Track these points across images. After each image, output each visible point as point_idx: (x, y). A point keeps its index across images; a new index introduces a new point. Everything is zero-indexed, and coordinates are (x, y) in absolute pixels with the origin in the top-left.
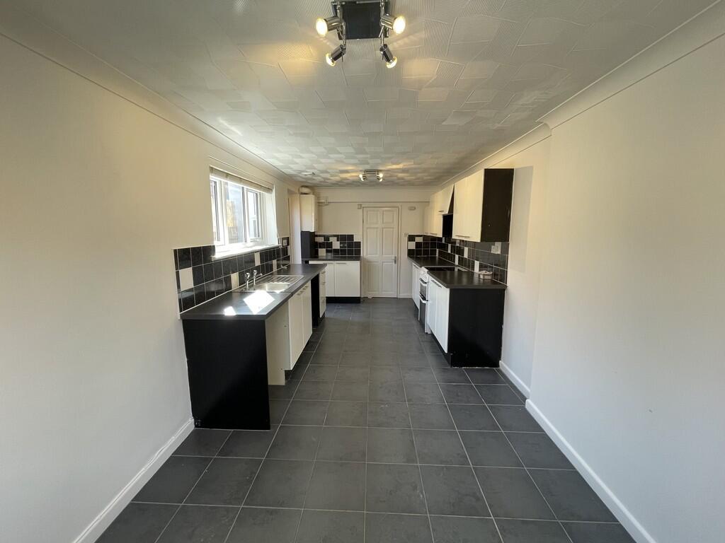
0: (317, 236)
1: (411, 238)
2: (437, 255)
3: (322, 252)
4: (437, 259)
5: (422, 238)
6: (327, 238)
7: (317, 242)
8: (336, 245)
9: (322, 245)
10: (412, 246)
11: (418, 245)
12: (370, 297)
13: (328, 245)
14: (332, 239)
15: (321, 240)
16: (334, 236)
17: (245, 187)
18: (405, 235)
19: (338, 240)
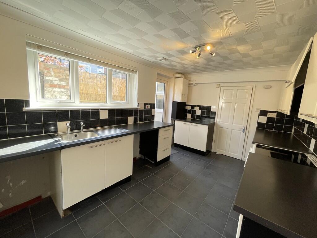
0: (187, 105)
1: (263, 113)
2: (293, 133)
3: (189, 116)
4: (292, 136)
5: (276, 114)
6: (193, 107)
7: (187, 110)
8: (198, 112)
9: (189, 112)
10: (264, 120)
11: (269, 119)
12: (218, 153)
13: (193, 112)
14: (196, 108)
15: (189, 108)
16: (198, 106)
17: (108, 68)
18: (257, 110)
19: (200, 109)
